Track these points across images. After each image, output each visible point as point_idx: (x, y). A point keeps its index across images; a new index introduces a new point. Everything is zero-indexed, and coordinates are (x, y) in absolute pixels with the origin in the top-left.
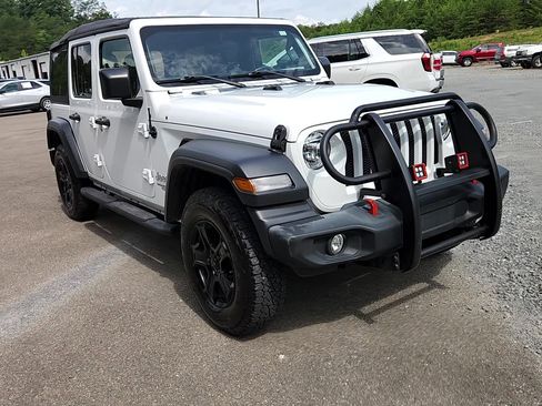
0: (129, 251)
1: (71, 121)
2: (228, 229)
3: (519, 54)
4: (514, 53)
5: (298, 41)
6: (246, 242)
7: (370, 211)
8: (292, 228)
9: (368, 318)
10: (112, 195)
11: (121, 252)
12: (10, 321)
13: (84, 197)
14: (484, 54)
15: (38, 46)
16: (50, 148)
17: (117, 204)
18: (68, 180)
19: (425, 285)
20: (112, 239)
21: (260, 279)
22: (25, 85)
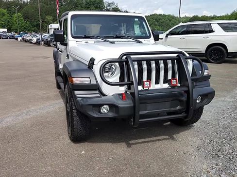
9: (129, 145)
19: (168, 137)
21: (76, 119)
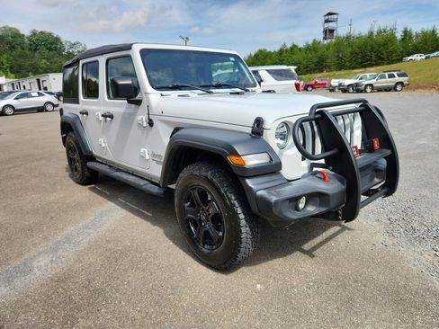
0: (124, 206)
1: (80, 116)
2: (219, 193)
3: (340, 85)
4: (337, 84)
5: (241, 65)
6: (235, 202)
7: (324, 179)
8: (273, 192)
9: (310, 253)
10: (110, 166)
11: (119, 208)
12: (42, 263)
13: (89, 169)
14: (319, 84)
15: (41, 70)
16: (62, 134)
17: (118, 174)
18: (76, 156)
19: (338, 228)
20: (111, 198)
21: (245, 230)
22: (33, 94)
